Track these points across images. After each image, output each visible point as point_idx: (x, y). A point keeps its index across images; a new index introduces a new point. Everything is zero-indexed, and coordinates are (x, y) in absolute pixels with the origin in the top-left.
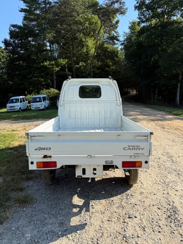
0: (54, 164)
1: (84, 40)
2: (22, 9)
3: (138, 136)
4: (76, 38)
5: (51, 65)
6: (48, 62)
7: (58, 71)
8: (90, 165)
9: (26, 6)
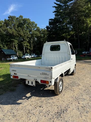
0: (17, 77)
1: (85, 20)
2: (55, 11)
3: (47, 69)
4: (80, 20)
5: (66, 35)
6: (65, 34)
7: (69, 38)
8: (31, 80)
9: (56, 9)
